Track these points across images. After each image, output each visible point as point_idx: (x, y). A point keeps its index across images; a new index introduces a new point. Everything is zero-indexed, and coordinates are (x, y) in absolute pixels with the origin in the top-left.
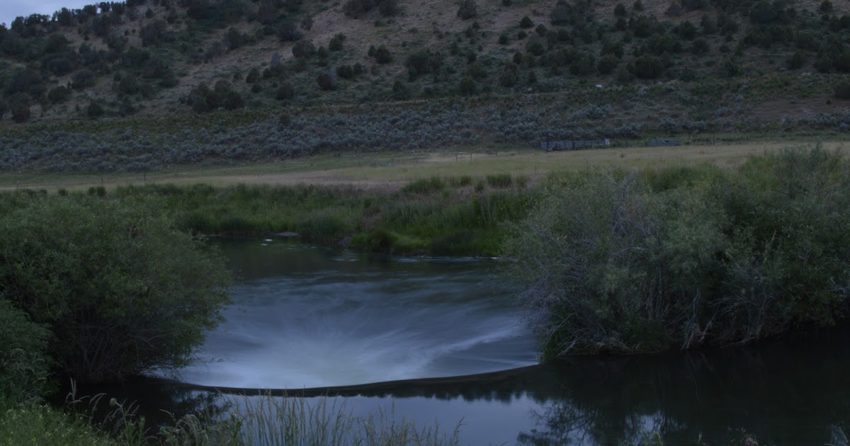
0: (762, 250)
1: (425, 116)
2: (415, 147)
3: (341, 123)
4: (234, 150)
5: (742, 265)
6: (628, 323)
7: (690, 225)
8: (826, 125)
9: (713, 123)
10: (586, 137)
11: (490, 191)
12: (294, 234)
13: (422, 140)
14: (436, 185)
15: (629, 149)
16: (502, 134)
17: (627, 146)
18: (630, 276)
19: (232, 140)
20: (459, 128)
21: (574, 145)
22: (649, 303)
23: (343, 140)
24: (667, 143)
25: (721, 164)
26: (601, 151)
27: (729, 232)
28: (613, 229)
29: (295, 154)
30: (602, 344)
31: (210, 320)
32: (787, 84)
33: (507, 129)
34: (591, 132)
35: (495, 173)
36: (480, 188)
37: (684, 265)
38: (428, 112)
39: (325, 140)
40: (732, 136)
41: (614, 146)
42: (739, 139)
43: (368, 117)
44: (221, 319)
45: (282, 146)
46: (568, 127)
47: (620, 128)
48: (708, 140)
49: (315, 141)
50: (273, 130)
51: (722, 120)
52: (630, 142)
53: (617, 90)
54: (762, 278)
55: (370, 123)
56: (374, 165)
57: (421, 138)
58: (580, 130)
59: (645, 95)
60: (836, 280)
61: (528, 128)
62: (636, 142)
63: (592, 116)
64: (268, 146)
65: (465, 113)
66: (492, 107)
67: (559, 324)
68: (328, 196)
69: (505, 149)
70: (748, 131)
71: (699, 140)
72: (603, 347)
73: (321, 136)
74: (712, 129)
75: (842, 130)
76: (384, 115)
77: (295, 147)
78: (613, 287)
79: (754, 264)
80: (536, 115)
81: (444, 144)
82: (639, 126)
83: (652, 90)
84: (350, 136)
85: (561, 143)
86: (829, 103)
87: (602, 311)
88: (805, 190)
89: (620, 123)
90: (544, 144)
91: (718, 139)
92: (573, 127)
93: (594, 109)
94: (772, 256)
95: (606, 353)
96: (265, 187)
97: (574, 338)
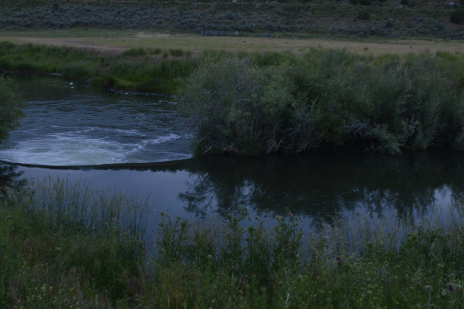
0: (311, 104)
1: (137, 10)
2: (130, 28)
3: (88, 11)
4: (25, 22)
5: (300, 112)
6: (239, 138)
7: (275, 89)
8: (352, 33)
9: (294, 26)
10: (225, 29)
11: (171, 58)
12: (59, 74)
13: (134, 24)
14: (141, 52)
15: (248, 38)
16: (179, 24)
17: (247, 36)
18: (242, 114)
19: (25, 16)
20: (156, 19)
21: (218, 33)
22: (251, 128)
23: (90, 21)
24: (269, 36)
25: (295, 52)
26: (233, 38)
27: (294, 94)
28: (235, 88)
29: (61, 27)
30: (225, 149)
31: (12, 125)
32: (334, 8)
33: (182, 21)
34: (228, 27)
35: (175, 48)
36: (165, 56)
37: (271, 110)
38: (138, 8)
39: (79, 20)
40: (303, 35)
41: (240, 36)
42: (306, 37)
43: (104, 8)
44: (19, 125)
45: (54, 22)
46: (216, 23)
47: (244, 26)
48: (290, 36)
49: (73, 20)
50: (49, 11)
51: (299, 26)
52: (249, 34)
53: (244, 4)
54: (310, 119)
55: (106, 12)
56: (107, 37)
57: (134, 22)
58: (222, 25)
59: (258, 8)
60: (346, 122)
61: (194, 22)
62: (252, 34)
63: (230, 18)
64: (45, 21)
65: (160, 10)
66: (175, 8)
67: (203, 137)
68: (80, 54)
69: (181, 32)
70: (312, 33)
71: (286, 36)
72: (226, 150)
73: (77, 17)
74: (293, 30)
75: (360, 36)
76: (113, 8)
77: (61, 23)
78: (233, 120)
79: (306, 111)
80: (199, 15)
81: (147, 27)
82: (254, 25)
83: (263, 6)
84: (94, 18)
85: (212, 32)
86: (355, 21)
87: (226, 132)
88: (335, 74)
89: (244, 23)
90: (202, 32)
91: (296, 36)
92: (219, 23)
93: (231, 14)
94: (315, 108)
95: (227, 154)
96: (44, 46)
97: (210, 145)
